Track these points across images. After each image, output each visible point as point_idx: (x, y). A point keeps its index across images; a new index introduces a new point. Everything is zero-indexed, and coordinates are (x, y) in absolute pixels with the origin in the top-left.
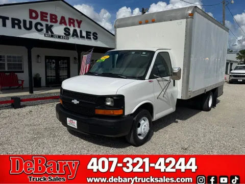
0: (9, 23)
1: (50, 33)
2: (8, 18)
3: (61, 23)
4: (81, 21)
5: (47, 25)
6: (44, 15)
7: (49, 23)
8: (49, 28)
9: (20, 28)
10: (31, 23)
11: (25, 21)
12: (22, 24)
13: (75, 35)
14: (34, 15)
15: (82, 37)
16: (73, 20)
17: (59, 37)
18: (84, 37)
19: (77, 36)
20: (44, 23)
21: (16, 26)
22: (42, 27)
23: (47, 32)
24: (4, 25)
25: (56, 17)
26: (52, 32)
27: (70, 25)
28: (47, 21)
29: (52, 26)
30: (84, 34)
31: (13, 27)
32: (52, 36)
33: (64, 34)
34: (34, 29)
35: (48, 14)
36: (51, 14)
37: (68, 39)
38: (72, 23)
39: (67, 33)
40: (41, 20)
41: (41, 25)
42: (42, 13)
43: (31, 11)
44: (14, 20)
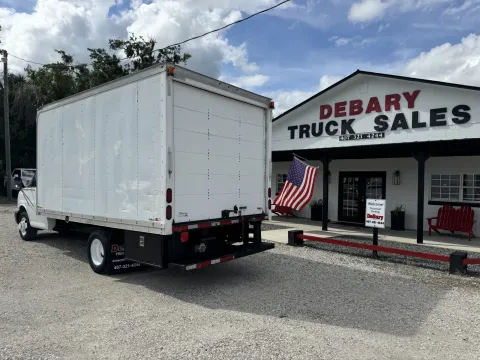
0: (297, 132)
1: (348, 133)
2: (296, 127)
3: (368, 111)
4: (416, 93)
5: (344, 122)
6: (340, 107)
7: (348, 118)
8: (347, 126)
9: (308, 136)
10: (321, 124)
11: (314, 125)
12: (310, 131)
13: (400, 126)
14: (326, 112)
15: (417, 124)
16: (397, 97)
17: (365, 136)
18: (423, 125)
19: (405, 126)
20: (339, 120)
21: (304, 135)
22: (336, 128)
23: (343, 132)
24: (292, 137)
25: (360, 102)
26: (351, 131)
27: (388, 109)
28: (345, 114)
29: (352, 121)
30: (425, 117)
31: (301, 136)
32: (352, 138)
33: (375, 128)
34: (324, 133)
35: (345, 103)
36: (351, 102)
37: (383, 136)
38: (393, 103)
39: (381, 127)
40: (336, 116)
41: (335, 124)
42: (337, 105)
43: (323, 108)
44: (302, 127)
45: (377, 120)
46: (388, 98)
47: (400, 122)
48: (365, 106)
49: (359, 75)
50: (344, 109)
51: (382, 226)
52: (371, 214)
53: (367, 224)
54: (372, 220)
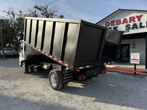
3: (123, 23)
4: (141, 16)
5: (114, 27)
6: (113, 22)
7: (116, 26)
13: (135, 28)
14: (108, 24)
15: (141, 27)
16: (134, 18)
18: (144, 27)
19: (137, 28)
20: (112, 27)
25: (120, 21)
28: (114, 25)
33: (126, 29)
35: (114, 21)
36: (117, 20)
37: (129, 32)
38: (132, 20)
39: (128, 28)
40: (111, 26)
41: (111, 28)
42: (112, 22)
43: (106, 23)
45: (126, 26)
46: (130, 18)
47: (135, 26)
48: (122, 22)
49: (120, 11)
50: (114, 23)
51: (139, 63)
52: (133, 59)
53: (131, 63)
54: (133, 61)
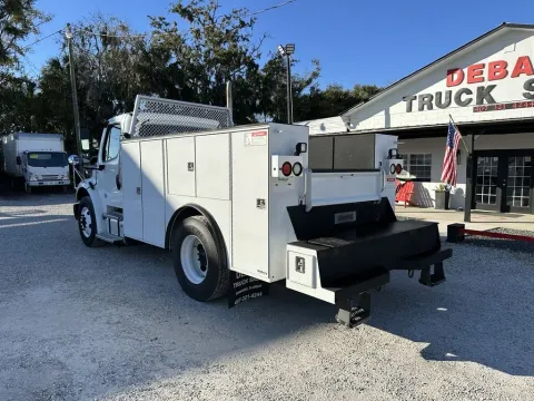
0: (416, 104)
1: (485, 102)
3: (516, 74)
5: (480, 89)
6: (475, 71)
7: (486, 84)
8: (484, 93)
10: (449, 94)
11: (439, 94)
12: (433, 102)
14: (456, 77)
17: (509, 106)
20: (474, 87)
21: (425, 107)
22: (470, 96)
23: (480, 101)
24: (409, 109)
25: (504, 64)
26: (491, 100)
28: (483, 80)
29: (492, 87)
31: (421, 109)
32: (490, 109)
33: (525, 95)
34: (453, 103)
35: (484, 66)
36: (491, 64)
39: (533, 94)
40: (470, 82)
41: (469, 92)
42: (472, 68)
43: (451, 73)
44: (423, 97)
45: (528, 86)
48: (510, 69)
49: (505, 29)
50: (481, 73)
